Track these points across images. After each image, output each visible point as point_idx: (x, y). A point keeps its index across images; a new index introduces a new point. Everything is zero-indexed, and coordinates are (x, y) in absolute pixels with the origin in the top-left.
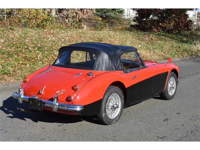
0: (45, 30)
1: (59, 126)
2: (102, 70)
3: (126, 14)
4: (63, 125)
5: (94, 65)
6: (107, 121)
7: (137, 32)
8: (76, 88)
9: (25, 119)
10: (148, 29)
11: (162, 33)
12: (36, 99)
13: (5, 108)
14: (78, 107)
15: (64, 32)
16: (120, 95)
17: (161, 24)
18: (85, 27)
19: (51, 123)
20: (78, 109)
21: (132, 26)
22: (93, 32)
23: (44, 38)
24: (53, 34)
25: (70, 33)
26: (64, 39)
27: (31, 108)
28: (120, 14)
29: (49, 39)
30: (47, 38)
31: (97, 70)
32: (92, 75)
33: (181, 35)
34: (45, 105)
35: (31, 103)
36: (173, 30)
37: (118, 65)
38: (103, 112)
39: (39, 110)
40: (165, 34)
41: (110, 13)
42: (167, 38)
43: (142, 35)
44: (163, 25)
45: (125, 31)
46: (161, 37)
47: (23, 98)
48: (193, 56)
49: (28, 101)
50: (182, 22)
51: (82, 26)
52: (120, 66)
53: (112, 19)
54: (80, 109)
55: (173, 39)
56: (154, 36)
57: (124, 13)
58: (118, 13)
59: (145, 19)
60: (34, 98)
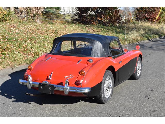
0: (7, 24)
1: (63, 107)
2: (98, 56)
3: (62, 11)
4: (66, 106)
5: (91, 53)
6: (104, 100)
7: (81, 25)
8: (84, 73)
9: (29, 102)
10: (88, 23)
11: (100, 25)
12: (48, 84)
13: (4, 94)
14: (87, 89)
15: (23, 25)
16: (112, 77)
17: (98, 18)
18: (38, 21)
19: (55, 105)
20: (87, 91)
21: (74, 20)
22: (46, 25)
23: (9, 31)
24: (15, 27)
25: (29, 26)
26: (26, 31)
27: (41, 92)
28: (57, 10)
29: (14, 32)
30: (11, 31)
31: (94, 57)
32: (92, 61)
33: (114, 27)
34: (56, 88)
35: (41, 87)
36: (108, 23)
37: (108, 52)
38: (102, 93)
39: (50, 93)
40: (103, 26)
41: (49, 9)
42: (105, 29)
43: (85, 27)
44: (100, 19)
45: (72, 25)
46: (100, 28)
47: (32, 84)
48: (130, 44)
49: (38, 87)
50: (115, 17)
51: (36, 20)
52: (109, 53)
53: (51, 14)
54: (89, 91)
55: (109, 30)
56: (95, 28)
57: (61, 9)
58: (55, 10)
59: (85, 14)
60: (45, 83)
